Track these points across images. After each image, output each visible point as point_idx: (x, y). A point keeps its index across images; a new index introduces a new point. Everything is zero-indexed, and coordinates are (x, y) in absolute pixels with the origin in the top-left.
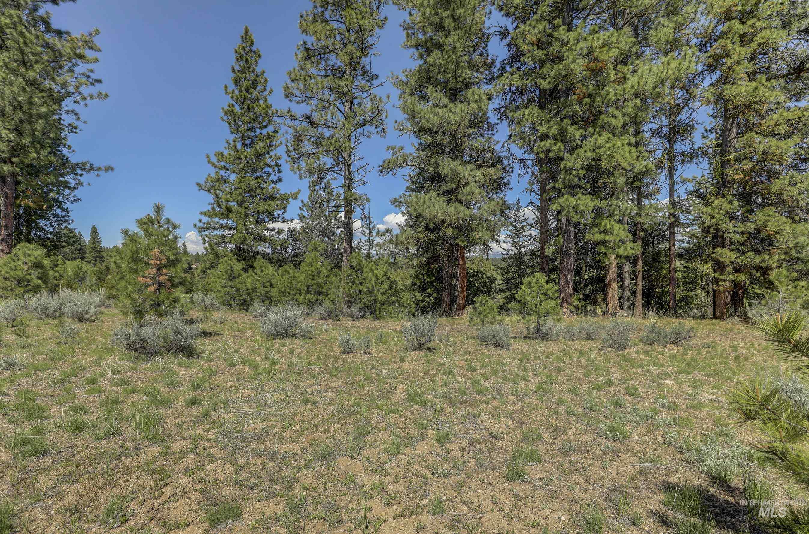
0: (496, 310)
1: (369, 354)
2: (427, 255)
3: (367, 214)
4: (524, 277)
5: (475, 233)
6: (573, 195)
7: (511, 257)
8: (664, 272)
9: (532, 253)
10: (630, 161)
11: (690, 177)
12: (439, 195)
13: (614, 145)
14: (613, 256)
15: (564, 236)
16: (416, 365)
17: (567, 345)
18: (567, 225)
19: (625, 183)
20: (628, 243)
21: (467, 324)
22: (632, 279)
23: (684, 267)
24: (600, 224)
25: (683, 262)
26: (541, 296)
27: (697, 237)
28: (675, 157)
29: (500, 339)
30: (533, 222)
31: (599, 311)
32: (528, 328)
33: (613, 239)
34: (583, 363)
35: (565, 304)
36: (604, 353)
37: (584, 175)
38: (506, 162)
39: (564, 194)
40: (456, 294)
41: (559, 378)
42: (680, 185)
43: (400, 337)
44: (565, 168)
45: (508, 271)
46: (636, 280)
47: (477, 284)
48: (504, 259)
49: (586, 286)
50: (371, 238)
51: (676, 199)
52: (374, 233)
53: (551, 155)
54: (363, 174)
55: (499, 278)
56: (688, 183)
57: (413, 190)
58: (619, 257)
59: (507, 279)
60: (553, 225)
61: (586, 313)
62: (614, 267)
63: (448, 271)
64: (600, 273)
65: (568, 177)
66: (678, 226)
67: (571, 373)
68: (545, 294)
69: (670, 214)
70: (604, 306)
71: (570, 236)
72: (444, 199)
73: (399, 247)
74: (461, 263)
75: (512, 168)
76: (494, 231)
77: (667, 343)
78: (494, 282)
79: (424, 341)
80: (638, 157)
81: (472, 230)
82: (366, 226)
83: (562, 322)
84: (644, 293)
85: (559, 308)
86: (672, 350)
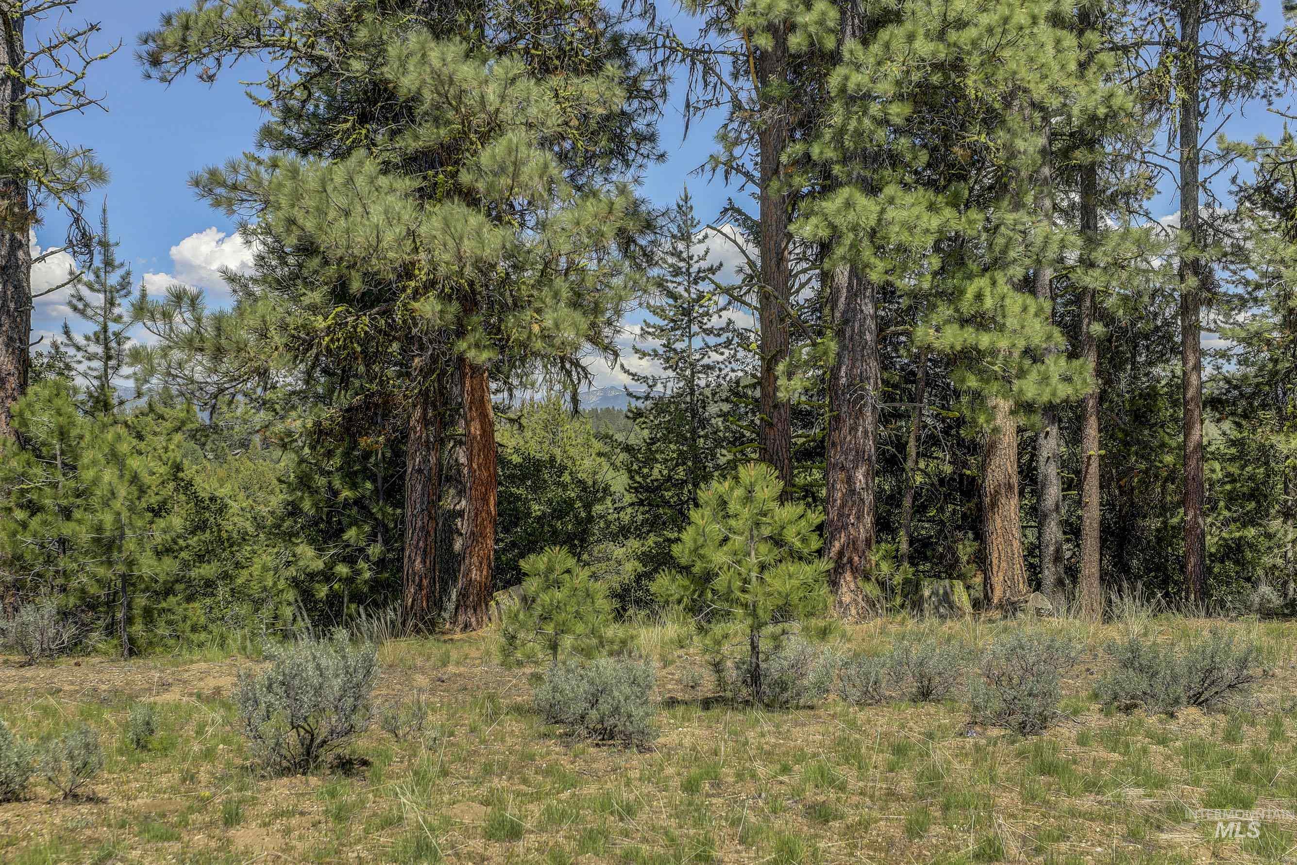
0: (604, 604)
1: (91, 799)
2: (345, 399)
3: (96, 230)
4: (707, 478)
5: (528, 314)
6: (872, 189)
7: (660, 406)
8: (1169, 459)
9: (736, 392)
10: (1056, 76)
11: (1249, 140)
12: (386, 168)
13: (1006, 20)
14: (1004, 405)
15: (840, 334)
16: (287, 831)
17: (852, 724)
18: (853, 295)
19: (1043, 152)
20: (1049, 360)
21: (497, 659)
22: (1068, 485)
23: (1233, 443)
24: (962, 292)
25: (1227, 425)
26: (764, 548)
27: (1269, 343)
28: (1199, 71)
29: (616, 710)
30: (738, 280)
31: (961, 597)
32: (717, 667)
33: (1003, 344)
34: (906, 783)
35: (848, 576)
36: (977, 748)
37: (908, 120)
38: (641, 59)
39: (841, 185)
40: (458, 545)
41: (822, 845)
42: (1217, 165)
43: (226, 722)
44: (843, 90)
45: (650, 461)
46: (1080, 486)
47: (536, 509)
48: (639, 414)
49: (920, 510)
50: (113, 327)
51: (1204, 214)
52: (124, 308)
53: (796, 41)
54: (77, 66)
55: (619, 482)
56: (1240, 161)
57: (288, 143)
58: (1028, 407)
59: (648, 489)
60: (807, 293)
61: (917, 605)
62: (1008, 442)
63: (425, 460)
64: (965, 465)
65: (853, 124)
66: (1209, 303)
67: (865, 824)
68: (777, 541)
69: (1184, 265)
70: (978, 579)
71: (861, 334)
72: (408, 183)
73: (228, 364)
74: (476, 429)
75: (663, 80)
76: (597, 310)
77: (1177, 701)
78: (602, 500)
79: (323, 732)
80: (1083, 66)
81: (518, 305)
82: (89, 277)
83: (834, 640)
84: (1105, 529)
85: (825, 589)
86: (1195, 725)
